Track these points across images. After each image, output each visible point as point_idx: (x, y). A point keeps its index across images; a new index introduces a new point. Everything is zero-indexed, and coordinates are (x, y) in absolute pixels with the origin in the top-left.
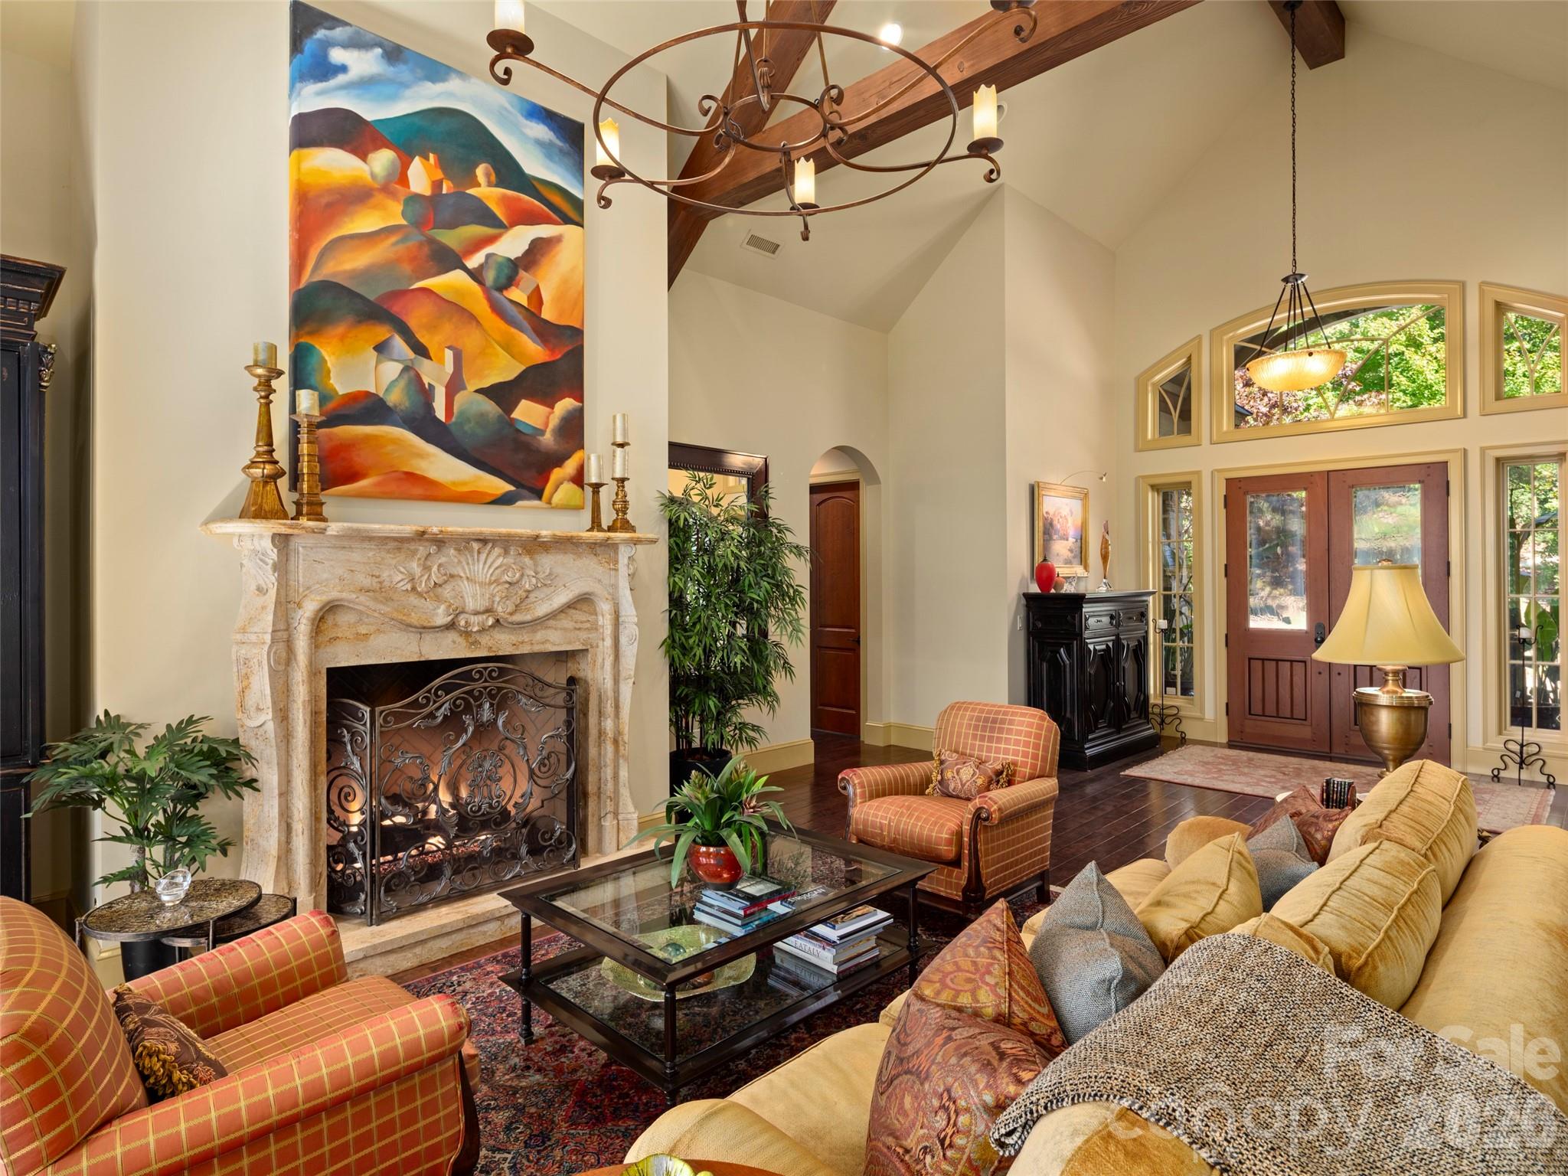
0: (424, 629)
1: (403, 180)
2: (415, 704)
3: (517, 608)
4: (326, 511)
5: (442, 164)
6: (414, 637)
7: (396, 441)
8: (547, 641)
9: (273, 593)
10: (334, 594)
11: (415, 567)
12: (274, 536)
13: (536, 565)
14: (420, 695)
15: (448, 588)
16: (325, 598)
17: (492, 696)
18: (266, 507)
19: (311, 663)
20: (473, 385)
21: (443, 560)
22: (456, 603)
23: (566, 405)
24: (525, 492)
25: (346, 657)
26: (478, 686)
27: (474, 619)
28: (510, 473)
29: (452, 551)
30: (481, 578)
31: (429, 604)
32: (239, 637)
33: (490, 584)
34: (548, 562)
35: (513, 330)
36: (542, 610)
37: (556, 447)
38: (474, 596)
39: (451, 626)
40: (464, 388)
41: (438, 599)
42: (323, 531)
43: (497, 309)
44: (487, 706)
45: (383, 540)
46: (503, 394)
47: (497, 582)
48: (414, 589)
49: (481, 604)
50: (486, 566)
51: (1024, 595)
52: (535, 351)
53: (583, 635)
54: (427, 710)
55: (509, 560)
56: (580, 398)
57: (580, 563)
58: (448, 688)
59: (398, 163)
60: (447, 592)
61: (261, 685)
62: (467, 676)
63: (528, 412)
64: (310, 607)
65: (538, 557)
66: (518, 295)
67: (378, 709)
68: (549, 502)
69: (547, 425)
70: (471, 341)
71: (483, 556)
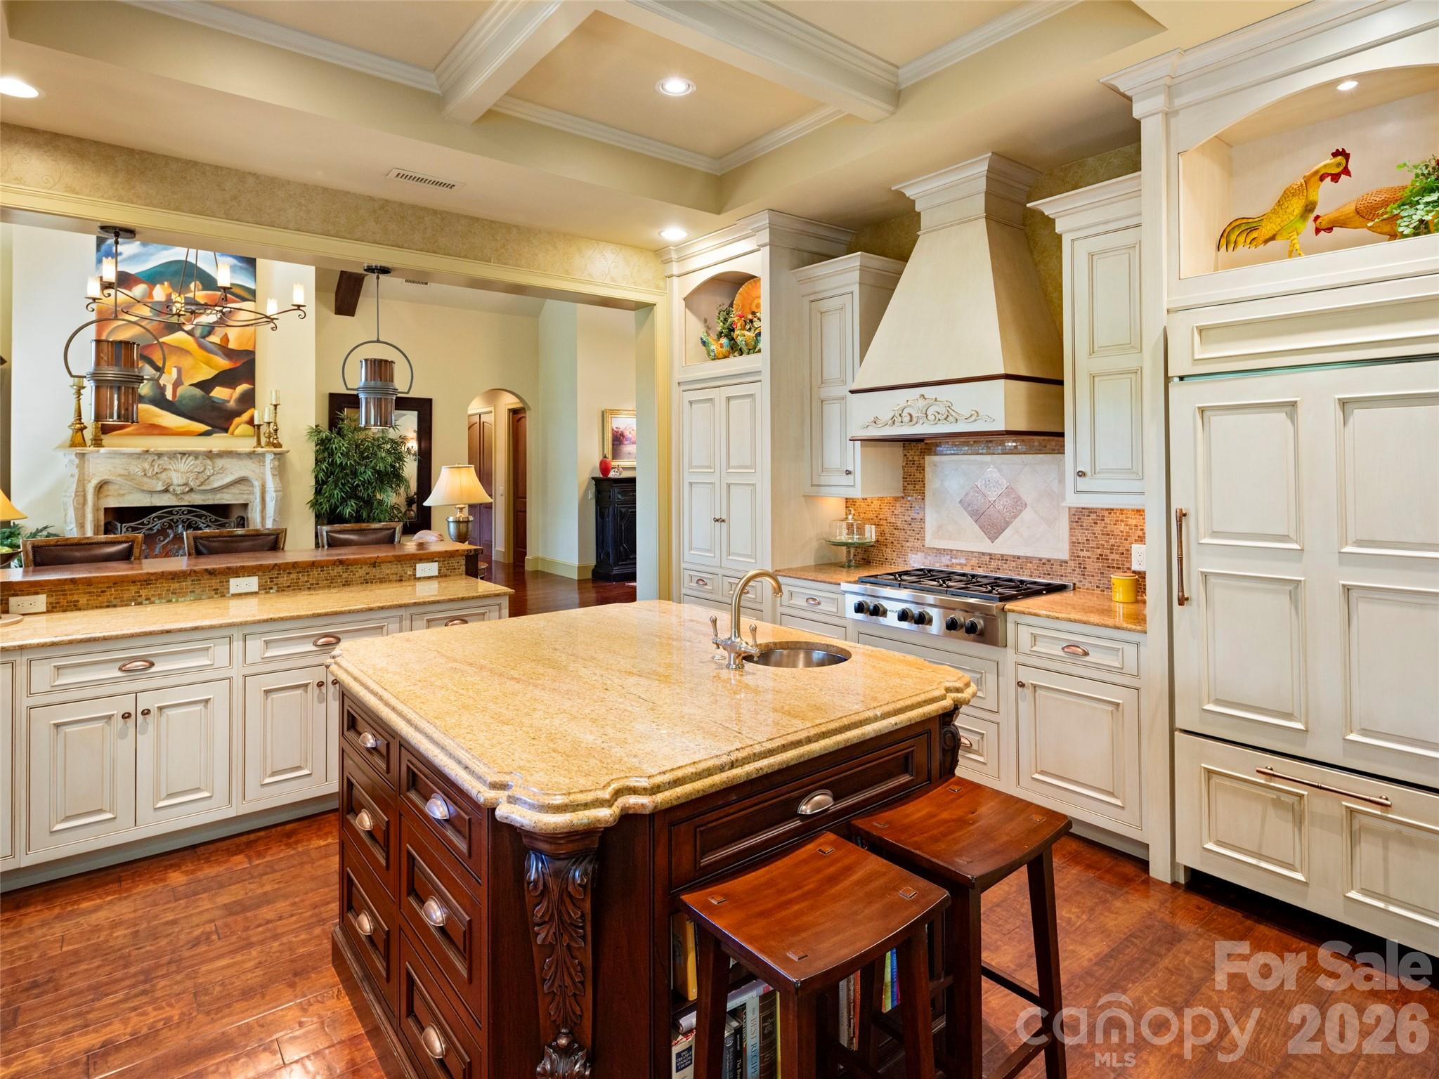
0: (152, 492)
1: (151, 295)
2: (143, 524)
3: (202, 484)
4: (104, 442)
5: (172, 285)
6: (148, 496)
7: (146, 411)
8: (223, 499)
9: (77, 476)
10: (105, 477)
11: (147, 466)
12: (76, 454)
13: (213, 463)
14: (145, 520)
15: (164, 474)
16: (101, 479)
17: (183, 521)
18: (76, 442)
19: (94, 505)
20: (187, 382)
21: (161, 462)
22: (169, 481)
23: (243, 387)
24: (216, 430)
25: (113, 503)
26: (175, 518)
27: (177, 488)
28: (208, 421)
29: (166, 458)
30: (182, 470)
31: (154, 482)
32: (64, 494)
33: (187, 472)
34: (220, 463)
35: (212, 355)
36: (216, 485)
37: (237, 408)
38: (177, 478)
39: (166, 491)
40: (182, 384)
41: (158, 479)
42: (98, 451)
43: (201, 346)
44: (181, 526)
45: (130, 455)
46: (206, 386)
47: (191, 472)
48: (145, 475)
49: (182, 481)
50: (185, 465)
51: (593, 478)
52: (223, 363)
53: (246, 497)
54: (149, 526)
55: (198, 462)
56: (253, 383)
57: (240, 462)
58: (160, 518)
59: (148, 289)
60: (163, 476)
61: (71, 514)
62: (171, 513)
63: (219, 393)
64: (94, 482)
65: (215, 460)
66: (215, 339)
67: (123, 525)
68: (232, 434)
69: (231, 398)
70: (186, 362)
71: (184, 460)
